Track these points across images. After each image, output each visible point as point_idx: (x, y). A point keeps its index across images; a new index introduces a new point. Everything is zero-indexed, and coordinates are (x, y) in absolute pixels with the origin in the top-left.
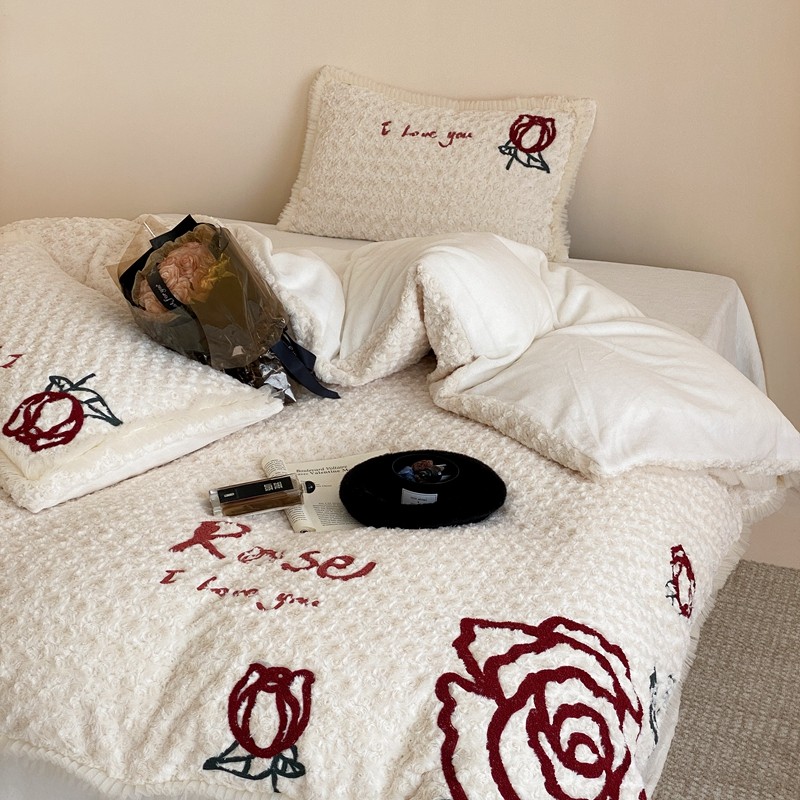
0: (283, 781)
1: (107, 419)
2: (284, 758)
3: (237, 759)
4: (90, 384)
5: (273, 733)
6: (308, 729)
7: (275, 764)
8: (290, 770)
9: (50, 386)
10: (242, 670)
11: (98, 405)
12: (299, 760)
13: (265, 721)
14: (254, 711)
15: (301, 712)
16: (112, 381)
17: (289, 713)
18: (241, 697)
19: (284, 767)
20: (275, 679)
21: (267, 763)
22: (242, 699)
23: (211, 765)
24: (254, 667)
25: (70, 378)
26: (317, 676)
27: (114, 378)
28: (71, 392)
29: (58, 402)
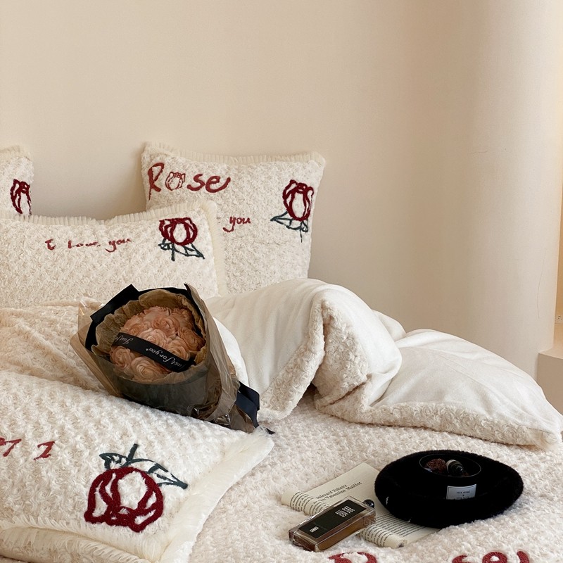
1: (174, 483)
4: (140, 453)
9: (107, 464)
11: (160, 471)
16: (157, 446)
25: (121, 452)
27: (156, 444)
28: (133, 465)
29: (128, 477)
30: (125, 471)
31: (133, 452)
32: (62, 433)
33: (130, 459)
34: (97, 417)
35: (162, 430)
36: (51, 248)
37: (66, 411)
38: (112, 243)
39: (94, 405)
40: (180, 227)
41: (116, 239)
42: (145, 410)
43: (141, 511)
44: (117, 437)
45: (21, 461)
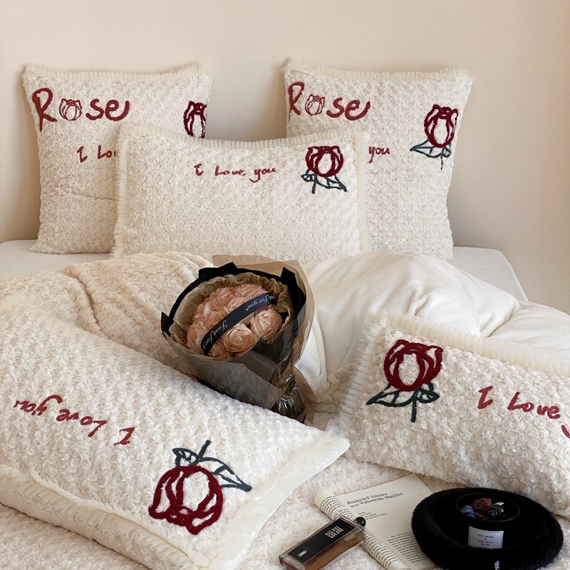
1: (239, 486)
4: (210, 451)
9: (178, 461)
11: (226, 473)
16: (228, 445)
25: (193, 448)
27: (227, 442)
28: (201, 464)
29: (194, 476)
30: (192, 469)
31: (204, 449)
32: (144, 421)
34: (178, 405)
35: (236, 425)
36: (199, 174)
37: (151, 396)
38: (257, 172)
39: (177, 391)
40: (327, 157)
41: (262, 168)
42: (225, 401)
43: (201, 512)
44: (192, 432)
45: (102, 445)
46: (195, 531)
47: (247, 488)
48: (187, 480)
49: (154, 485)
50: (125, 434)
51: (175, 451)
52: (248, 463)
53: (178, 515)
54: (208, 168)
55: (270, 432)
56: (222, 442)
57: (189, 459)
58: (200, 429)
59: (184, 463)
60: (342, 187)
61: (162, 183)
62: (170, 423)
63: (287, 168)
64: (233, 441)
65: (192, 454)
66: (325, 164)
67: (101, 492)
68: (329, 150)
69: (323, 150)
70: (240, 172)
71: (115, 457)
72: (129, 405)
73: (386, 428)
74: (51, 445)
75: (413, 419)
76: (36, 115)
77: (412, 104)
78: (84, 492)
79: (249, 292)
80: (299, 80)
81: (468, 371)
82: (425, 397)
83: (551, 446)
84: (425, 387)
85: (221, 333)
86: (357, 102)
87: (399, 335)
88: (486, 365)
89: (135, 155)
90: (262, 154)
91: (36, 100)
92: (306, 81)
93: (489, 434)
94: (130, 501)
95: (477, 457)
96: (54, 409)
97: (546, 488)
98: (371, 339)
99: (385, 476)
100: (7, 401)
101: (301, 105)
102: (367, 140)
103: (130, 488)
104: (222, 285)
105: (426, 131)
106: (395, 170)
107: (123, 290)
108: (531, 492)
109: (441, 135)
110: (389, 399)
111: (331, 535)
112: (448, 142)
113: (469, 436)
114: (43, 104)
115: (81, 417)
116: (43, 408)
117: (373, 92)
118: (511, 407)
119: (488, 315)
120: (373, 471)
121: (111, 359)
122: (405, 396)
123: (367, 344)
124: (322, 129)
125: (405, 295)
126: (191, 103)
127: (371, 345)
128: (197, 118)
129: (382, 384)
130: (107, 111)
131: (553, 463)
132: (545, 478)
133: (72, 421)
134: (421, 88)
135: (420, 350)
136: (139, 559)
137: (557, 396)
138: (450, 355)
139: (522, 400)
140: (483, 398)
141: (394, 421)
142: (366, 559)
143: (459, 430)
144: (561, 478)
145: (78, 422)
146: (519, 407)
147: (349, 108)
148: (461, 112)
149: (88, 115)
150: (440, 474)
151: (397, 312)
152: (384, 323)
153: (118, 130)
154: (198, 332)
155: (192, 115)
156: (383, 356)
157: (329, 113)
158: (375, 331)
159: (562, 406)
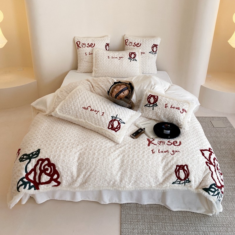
0: (186, 184)
2: (186, 180)
3: (178, 181)
5: (184, 177)
6: (190, 174)
7: (185, 181)
8: (187, 182)
9: (112, 118)
10: (175, 167)
11: (121, 120)
12: (189, 180)
13: (182, 175)
14: (180, 173)
15: (188, 172)
17: (186, 173)
18: (177, 171)
19: (186, 181)
20: (181, 167)
21: (184, 181)
22: (177, 172)
23: (173, 183)
24: (177, 166)
26: (188, 165)
28: (116, 119)
30: (115, 120)
31: (117, 116)
32: (106, 111)
33: (116, 118)
34: (111, 108)
35: (122, 111)
36: (109, 58)
37: (106, 106)
38: (120, 58)
39: (111, 105)
40: (133, 54)
41: (121, 57)
42: (119, 107)
43: (117, 128)
44: (114, 113)
45: (99, 116)
46: (116, 131)
47: (124, 123)
48: (114, 122)
49: (108, 123)
50: (102, 113)
51: (112, 117)
52: (124, 118)
53: (113, 128)
54: (110, 57)
55: (128, 112)
56: (120, 114)
57: (114, 118)
58: (116, 112)
59: (113, 119)
60: (136, 60)
61: (102, 60)
62: (110, 111)
63: (125, 57)
64: (122, 114)
65: (115, 117)
66: (133, 56)
67: (99, 124)
68: (133, 53)
69: (132, 53)
70: (116, 58)
71: (101, 118)
72: (103, 108)
73: (148, 111)
74: (89, 115)
75: (153, 109)
76: (77, 46)
77: (149, 44)
78: (96, 124)
79: (123, 87)
80: (127, 39)
81: (163, 101)
82: (155, 105)
83: (178, 115)
84: (155, 103)
85: (119, 94)
86: (139, 43)
87: (150, 94)
88: (166, 99)
89: (96, 54)
90: (121, 54)
91: (77, 43)
92: (128, 39)
93: (167, 112)
94: (104, 126)
95: (165, 116)
96: (89, 109)
97: (177, 122)
98: (145, 94)
99: (148, 119)
100: (81, 107)
101: (128, 44)
102: (140, 51)
103: (104, 123)
104: (118, 85)
105: (152, 49)
106: (146, 57)
107: (99, 84)
108: (175, 123)
109: (155, 50)
110: (148, 105)
111: (139, 131)
112: (156, 51)
113: (163, 113)
114: (78, 44)
115: (94, 110)
116: (87, 109)
117: (142, 41)
118: (171, 108)
119: (165, 88)
120: (145, 118)
121: (98, 99)
122: (151, 105)
123: (144, 95)
124: (132, 49)
125: (151, 85)
126: (107, 44)
127: (145, 95)
128: (108, 46)
129: (147, 103)
130: (91, 45)
131: (178, 118)
132: (177, 121)
133: (93, 111)
134: (151, 41)
135: (154, 96)
136: (106, 136)
137: (179, 105)
138: (160, 98)
139: (173, 106)
140: (166, 106)
141: (149, 110)
142: (145, 136)
143: (161, 112)
144: (180, 120)
145: (94, 111)
146: (172, 108)
147: (137, 45)
148: (159, 45)
149: (87, 46)
150: (158, 119)
151: (149, 89)
152: (147, 91)
153: (93, 50)
154: (114, 94)
155: (107, 46)
156: (147, 97)
157: (133, 45)
158: (145, 93)
159: (180, 107)
